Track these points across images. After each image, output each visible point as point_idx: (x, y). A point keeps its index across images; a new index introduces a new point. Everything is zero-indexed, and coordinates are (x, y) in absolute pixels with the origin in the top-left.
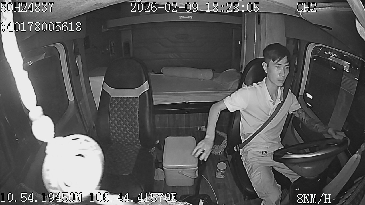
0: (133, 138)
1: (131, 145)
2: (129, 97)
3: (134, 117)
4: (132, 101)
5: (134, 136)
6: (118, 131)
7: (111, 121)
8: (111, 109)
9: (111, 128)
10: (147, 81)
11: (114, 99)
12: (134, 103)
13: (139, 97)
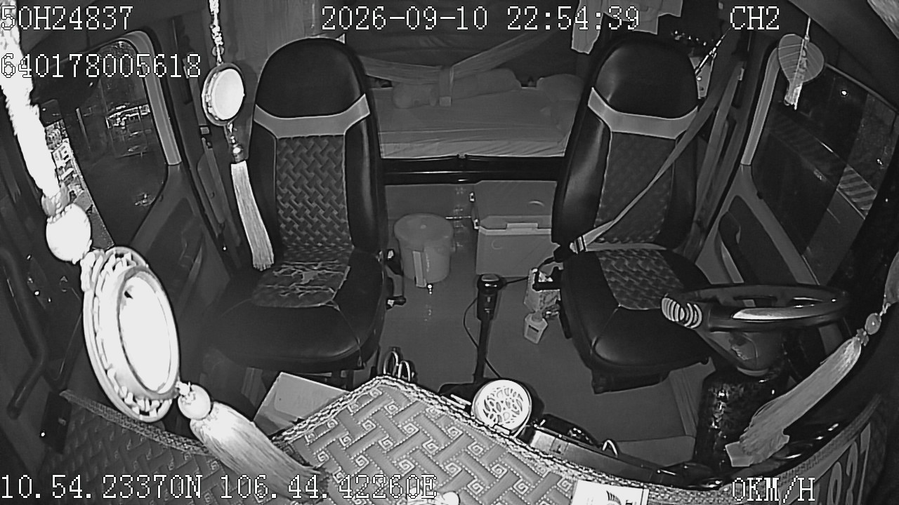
0: (334, 231)
1: (330, 246)
2: (320, 135)
3: (334, 182)
4: (328, 145)
5: (337, 227)
6: (300, 217)
7: (279, 198)
8: (278, 168)
9: (281, 212)
10: (364, 95)
11: (284, 144)
12: (335, 150)
13: (344, 134)
